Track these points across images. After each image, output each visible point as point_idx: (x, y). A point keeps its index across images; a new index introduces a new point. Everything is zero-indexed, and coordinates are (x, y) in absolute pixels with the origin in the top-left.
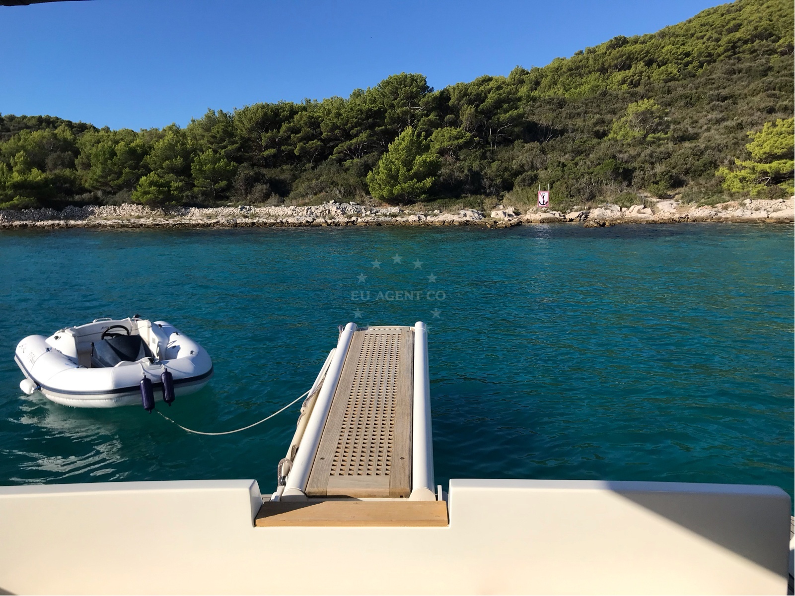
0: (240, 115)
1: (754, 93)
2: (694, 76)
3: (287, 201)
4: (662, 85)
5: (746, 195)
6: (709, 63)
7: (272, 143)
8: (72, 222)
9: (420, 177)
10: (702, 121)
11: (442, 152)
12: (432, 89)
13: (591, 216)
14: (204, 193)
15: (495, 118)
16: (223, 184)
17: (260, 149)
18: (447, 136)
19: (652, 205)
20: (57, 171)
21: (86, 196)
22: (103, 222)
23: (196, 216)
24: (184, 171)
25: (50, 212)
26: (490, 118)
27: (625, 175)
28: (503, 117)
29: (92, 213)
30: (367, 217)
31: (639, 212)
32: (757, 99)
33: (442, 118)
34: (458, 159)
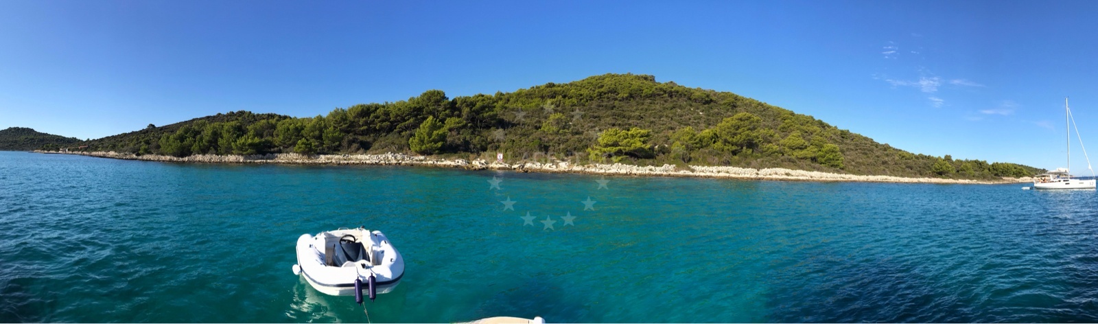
0: (350, 110)
1: (608, 116)
2: (584, 105)
3: (368, 151)
4: (570, 107)
5: (597, 162)
6: (590, 100)
7: (366, 123)
8: (268, 161)
9: (436, 142)
10: (586, 126)
11: (450, 130)
12: (448, 98)
13: (525, 167)
14: (328, 148)
15: (481, 115)
16: (337, 143)
17: (360, 126)
18: (453, 122)
19: (557, 165)
20: (266, 138)
21: (276, 149)
22: (280, 161)
23: (323, 159)
24: (319, 138)
25: (260, 156)
26: (478, 114)
27: (545, 149)
28: (485, 115)
29: (277, 157)
30: (407, 161)
31: (550, 167)
32: (608, 119)
33: (453, 113)
34: (459, 134)
